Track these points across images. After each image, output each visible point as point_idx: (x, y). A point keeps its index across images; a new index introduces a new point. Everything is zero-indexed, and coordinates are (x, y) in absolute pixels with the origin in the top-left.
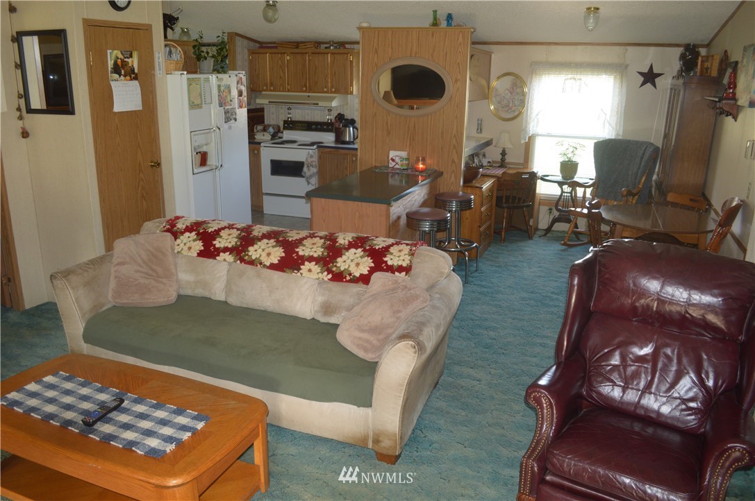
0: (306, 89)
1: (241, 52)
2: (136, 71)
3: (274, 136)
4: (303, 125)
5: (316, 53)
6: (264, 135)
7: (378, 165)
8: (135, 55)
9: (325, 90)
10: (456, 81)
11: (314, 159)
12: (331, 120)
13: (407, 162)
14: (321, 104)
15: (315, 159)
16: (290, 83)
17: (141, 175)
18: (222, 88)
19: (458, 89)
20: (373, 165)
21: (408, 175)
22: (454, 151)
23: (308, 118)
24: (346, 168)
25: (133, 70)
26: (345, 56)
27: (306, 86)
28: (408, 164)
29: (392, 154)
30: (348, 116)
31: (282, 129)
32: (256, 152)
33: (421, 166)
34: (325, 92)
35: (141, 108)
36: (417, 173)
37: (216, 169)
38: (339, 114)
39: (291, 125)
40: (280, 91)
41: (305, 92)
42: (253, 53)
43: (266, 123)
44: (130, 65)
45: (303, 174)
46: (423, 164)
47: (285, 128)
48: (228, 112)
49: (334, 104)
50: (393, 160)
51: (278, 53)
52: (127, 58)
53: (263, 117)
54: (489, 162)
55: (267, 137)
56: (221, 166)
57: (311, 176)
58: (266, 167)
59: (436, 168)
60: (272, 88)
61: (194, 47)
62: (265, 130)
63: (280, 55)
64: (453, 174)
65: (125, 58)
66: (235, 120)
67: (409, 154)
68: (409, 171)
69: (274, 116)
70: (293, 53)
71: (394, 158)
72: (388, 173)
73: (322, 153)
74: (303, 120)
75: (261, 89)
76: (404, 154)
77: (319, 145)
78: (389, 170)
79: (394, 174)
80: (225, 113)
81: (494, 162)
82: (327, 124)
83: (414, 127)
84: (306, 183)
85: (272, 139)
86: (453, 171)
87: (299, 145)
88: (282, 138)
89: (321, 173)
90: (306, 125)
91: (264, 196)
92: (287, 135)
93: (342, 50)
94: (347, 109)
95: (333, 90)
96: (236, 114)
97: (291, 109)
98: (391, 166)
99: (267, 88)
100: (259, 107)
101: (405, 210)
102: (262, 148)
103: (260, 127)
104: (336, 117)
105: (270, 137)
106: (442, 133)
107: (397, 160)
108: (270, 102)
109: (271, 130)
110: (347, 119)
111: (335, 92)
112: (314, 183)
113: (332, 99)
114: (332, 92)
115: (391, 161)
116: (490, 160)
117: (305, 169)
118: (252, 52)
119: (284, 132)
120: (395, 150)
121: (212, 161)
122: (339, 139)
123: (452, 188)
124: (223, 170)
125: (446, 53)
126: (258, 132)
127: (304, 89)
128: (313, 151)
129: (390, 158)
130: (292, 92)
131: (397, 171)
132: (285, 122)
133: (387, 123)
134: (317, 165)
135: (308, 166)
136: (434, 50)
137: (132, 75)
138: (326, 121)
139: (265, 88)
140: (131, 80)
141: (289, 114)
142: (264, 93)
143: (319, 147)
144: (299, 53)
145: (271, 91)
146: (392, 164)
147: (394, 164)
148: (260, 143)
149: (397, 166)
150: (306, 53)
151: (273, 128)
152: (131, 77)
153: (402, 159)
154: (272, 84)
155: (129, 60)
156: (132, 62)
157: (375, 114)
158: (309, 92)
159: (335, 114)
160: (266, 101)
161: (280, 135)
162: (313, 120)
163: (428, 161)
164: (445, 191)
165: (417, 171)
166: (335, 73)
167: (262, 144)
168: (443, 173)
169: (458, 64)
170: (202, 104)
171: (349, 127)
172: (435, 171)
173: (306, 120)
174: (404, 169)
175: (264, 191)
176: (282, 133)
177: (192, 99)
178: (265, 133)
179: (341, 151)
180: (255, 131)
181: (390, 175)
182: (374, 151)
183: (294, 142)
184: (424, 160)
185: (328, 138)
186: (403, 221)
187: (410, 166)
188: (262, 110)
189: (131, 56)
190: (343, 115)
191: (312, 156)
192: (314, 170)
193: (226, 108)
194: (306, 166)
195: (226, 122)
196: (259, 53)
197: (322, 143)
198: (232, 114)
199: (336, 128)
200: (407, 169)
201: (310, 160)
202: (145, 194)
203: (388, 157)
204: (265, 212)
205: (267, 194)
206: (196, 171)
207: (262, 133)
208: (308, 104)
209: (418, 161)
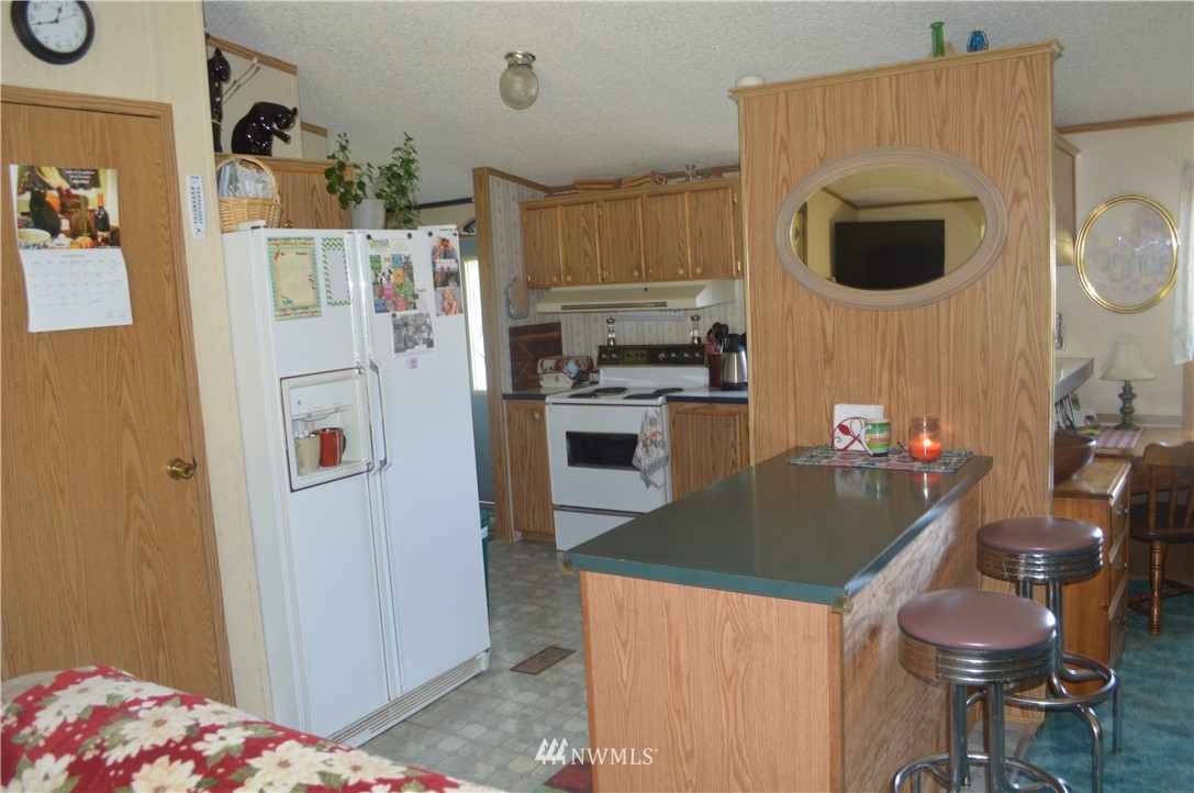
0: (640, 275)
1: (505, 207)
2: (114, 221)
3: (579, 380)
4: (639, 352)
5: (656, 196)
6: (557, 379)
7: (805, 443)
8: (109, 178)
9: (681, 272)
10: (1017, 198)
11: (658, 428)
12: (699, 339)
13: (884, 435)
14: (672, 303)
15: (662, 428)
16: (605, 265)
17: (136, 499)
18: (385, 266)
19: (1026, 219)
20: (792, 445)
21: (889, 473)
22: (1024, 397)
23: (651, 339)
24: (734, 446)
25: (103, 222)
26: (721, 193)
27: (638, 268)
28: (889, 439)
29: (842, 413)
30: (735, 327)
31: (595, 364)
32: (537, 416)
33: (927, 443)
34: (683, 278)
35: (129, 321)
36: (917, 466)
37: (368, 471)
38: (717, 325)
39: (615, 354)
40: (586, 283)
41: (639, 280)
42: (528, 210)
43: (565, 353)
44: (93, 205)
45: (634, 462)
46: (932, 438)
47: (602, 362)
48: (406, 324)
49: (701, 301)
50: (845, 430)
51: (579, 204)
52: (82, 186)
53: (558, 340)
54: (1089, 418)
55: (565, 382)
56: (384, 463)
57: (654, 467)
58: (558, 450)
59: (969, 446)
60: (569, 278)
61: (329, 173)
62: (558, 368)
63: (582, 207)
64: (1023, 464)
65: (74, 187)
66: (430, 343)
67: (888, 413)
68: (894, 461)
69: (581, 339)
70: (610, 200)
71: (847, 424)
72: (832, 469)
73: (677, 412)
74: (641, 343)
75: (547, 283)
76: (875, 412)
77: (672, 396)
78: (836, 459)
79: (847, 471)
80: (396, 327)
81: (1102, 417)
82: (691, 348)
83: (901, 335)
84: (643, 484)
85: (574, 386)
86: (1023, 455)
87: (628, 398)
88: (597, 383)
89: (678, 459)
90: (645, 352)
91: (557, 514)
92: (608, 376)
93: (714, 182)
94: (733, 314)
95: (699, 271)
96: (429, 328)
97: (613, 321)
98: (838, 445)
99: (559, 278)
100: (548, 320)
101: (892, 601)
102: (547, 408)
103: (549, 363)
104: (710, 332)
105: (571, 382)
106: (984, 349)
107: (856, 428)
108: (564, 308)
109: (572, 367)
110: (735, 335)
111: (703, 276)
112: (659, 483)
113: (695, 292)
114: (696, 277)
115: (838, 433)
116: (1092, 413)
117: (639, 451)
118: (528, 208)
119: (602, 372)
120: (849, 402)
121: (357, 452)
122: (717, 382)
123: (1022, 503)
124: (389, 473)
125: (982, 124)
126: (544, 373)
127: (636, 274)
128: (657, 410)
129: (836, 424)
130: (610, 283)
131: (859, 462)
132: (603, 349)
133: (824, 330)
134: (666, 439)
135: (645, 445)
136: (944, 122)
137: (99, 231)
138: (689, 341)
139: (555, 279)
140: (96, 244)
141: (610, 332)
142: (553, 289)
143: (669, 399)
144: (621, 199)
145: (568, 284)
146: (842, 441)
147: (847, 439)
148: (543, 397)
149: (857, 446)
150: (636, 197)
151: (577, 363)
152: (94, 237)
153: (871, 426)
154: (568, 270)
155: (91, 194)
156: (101, 197)
157: (790, 310)
158: (647, 281)
159: (706, 324)
160: (556, 307)
161: (593, 377)
162: (661, 343)
163: (946, 428)
164: (1001, 518)
165: (915, 459)
166: (701, 233)
167: (548, 400)
168: (992, 459)
169: (1021, 149)
170: (318, 304)
171: (738, 352)
172: (970, 458)
173: (647, 343)
174: (875, 455)
175: (555, 501)
176: (598, 372)
177: (284, 292)
178: (560, 375)
179: (722, 407)
180: (539, 371)
181: (839, 471)
182: (791, 407)
183: (619, 390)
184: (934, 427)
185: (694, 379)
186: (888, 638)
187: (894, 445)
188: (556, 327)
189: (95, 182)
190: (726, 326)
191: (653, 422)
192: (659, 453)
193: (400, 314)
194: (640, 444)
195: (397, 351)
196: (540, 208)
197: (680, 390)
198: (418, 330)
199: (710, 357)
200: (885, 454)
201: (649, 431)
202: (149, 553)
203: (831, 422)
204: (558, 548)
205: (562, 508)
206: (298, 482)
207: (555, 375)
208: (645, 305)
209: (916, 429)
